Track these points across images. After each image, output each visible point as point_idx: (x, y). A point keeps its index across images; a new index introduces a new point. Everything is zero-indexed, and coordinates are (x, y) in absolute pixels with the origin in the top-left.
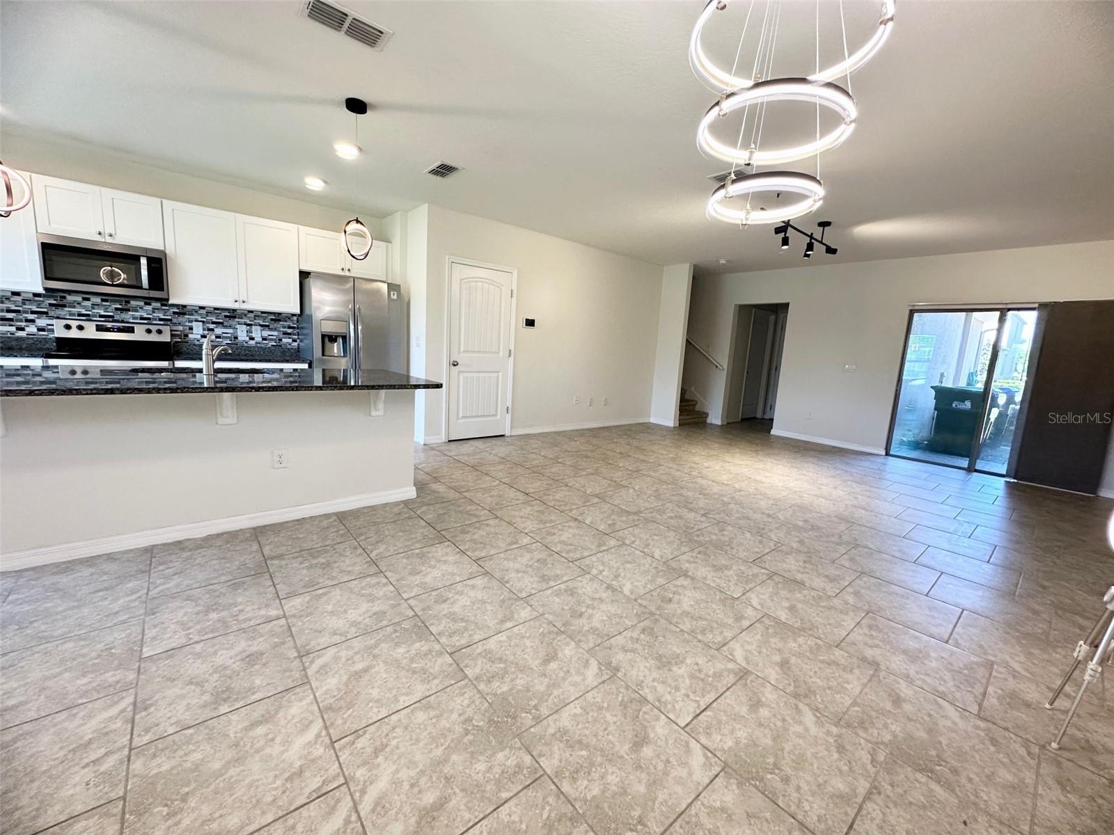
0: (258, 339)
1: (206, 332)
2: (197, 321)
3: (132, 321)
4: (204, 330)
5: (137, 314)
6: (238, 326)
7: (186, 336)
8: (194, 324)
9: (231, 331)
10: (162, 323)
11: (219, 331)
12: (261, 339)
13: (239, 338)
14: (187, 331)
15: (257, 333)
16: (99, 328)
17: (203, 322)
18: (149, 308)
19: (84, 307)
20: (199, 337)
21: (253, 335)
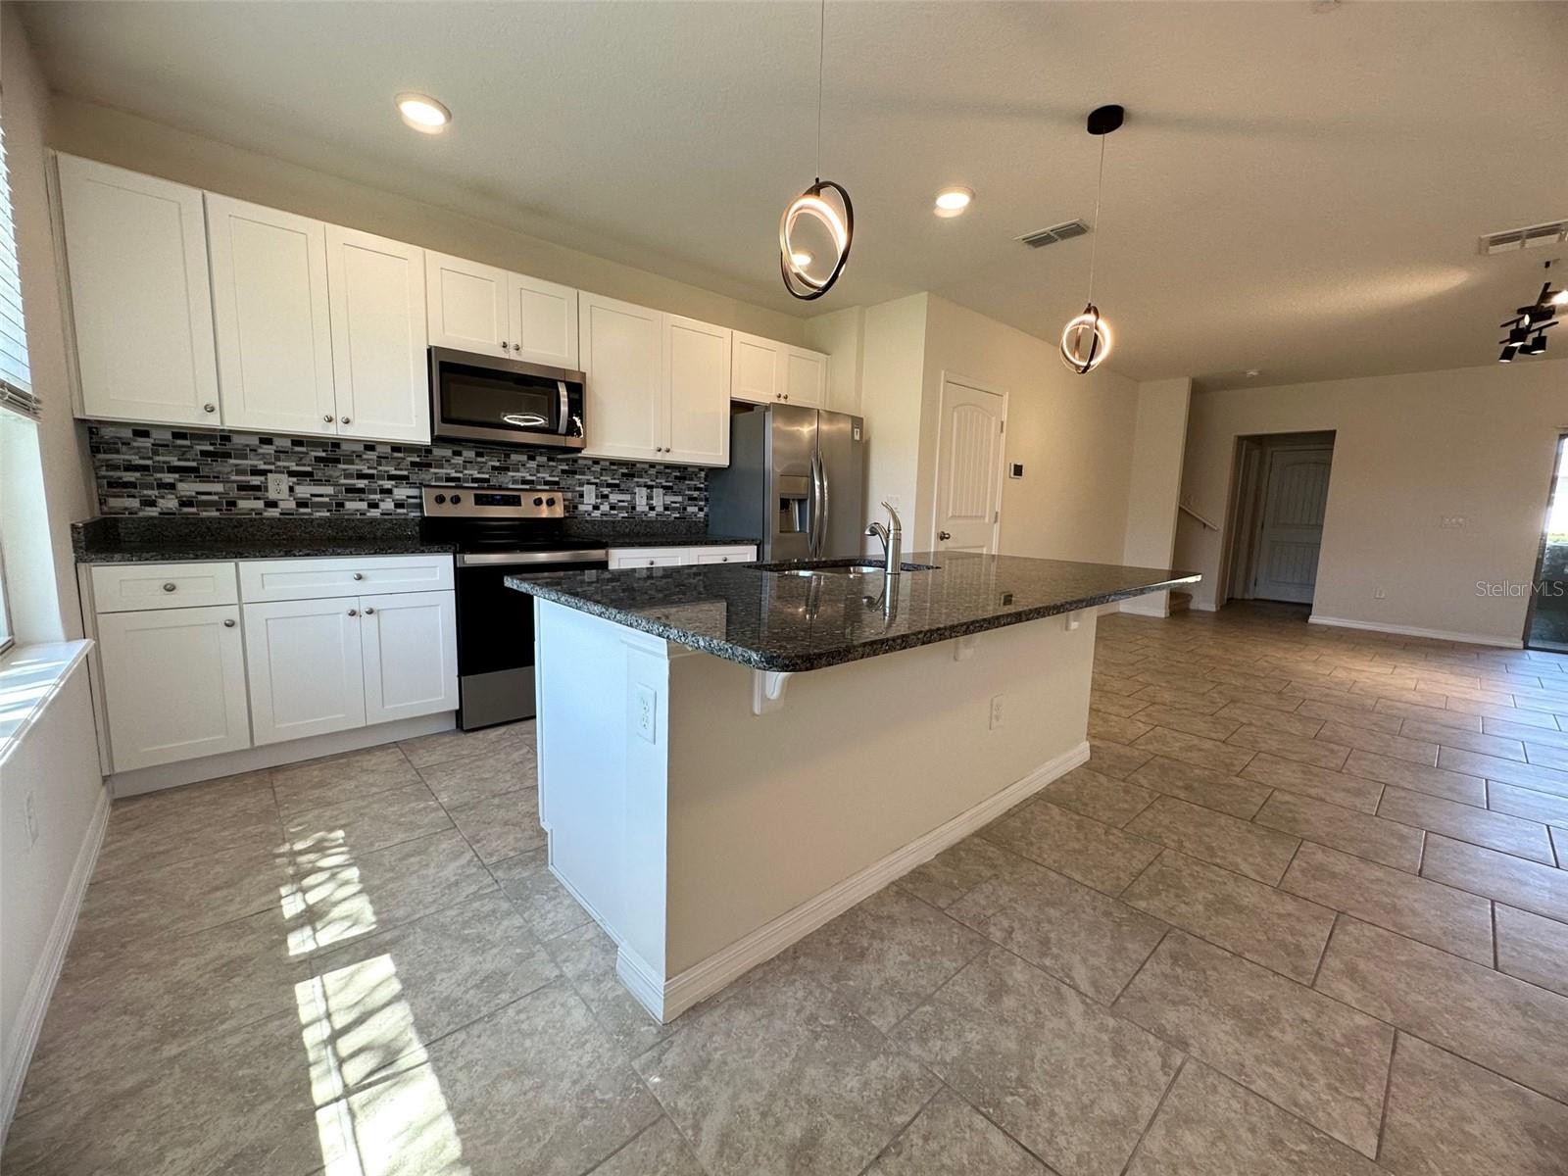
0: (660, 509)
1: (599, 501)
2: (589, 483)
3: (511, 486)
4: (597, 497)
5: (518, 475)
6: (637, 490)
7: (576, 507)
8: (586, 488)
9: (627, 497)
10: (547, 487)
11: (614, 498)
12: (662, 509)
13: (638, 509)
14: (577, 500)
15: (659, 499)
16: (480, 500)
17: (596, 484)
18: (532, 464)
19: (454, 467)
20: (590, 508)
21: (654, 502)
